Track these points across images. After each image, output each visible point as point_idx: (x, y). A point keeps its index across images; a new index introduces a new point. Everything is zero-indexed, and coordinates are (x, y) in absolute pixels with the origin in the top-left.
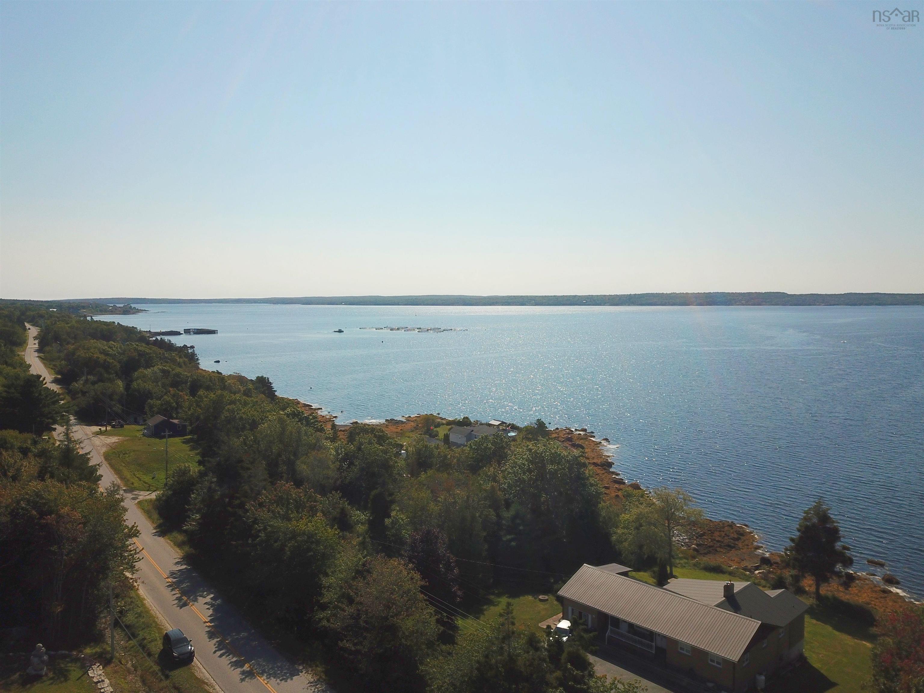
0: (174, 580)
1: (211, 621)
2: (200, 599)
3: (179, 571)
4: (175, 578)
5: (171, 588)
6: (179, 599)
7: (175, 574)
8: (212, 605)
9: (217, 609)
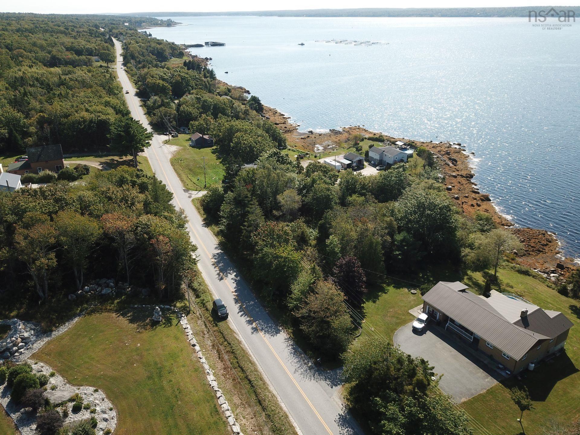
0: (216, 260)
1: (236, 291)
2: (229, 275)
3: (218, 254)
4: (216, 259)
5: (214, 266)
6: (219, 274)
7: (215, 256)
8: (236, 281)
9: (238, 283)
